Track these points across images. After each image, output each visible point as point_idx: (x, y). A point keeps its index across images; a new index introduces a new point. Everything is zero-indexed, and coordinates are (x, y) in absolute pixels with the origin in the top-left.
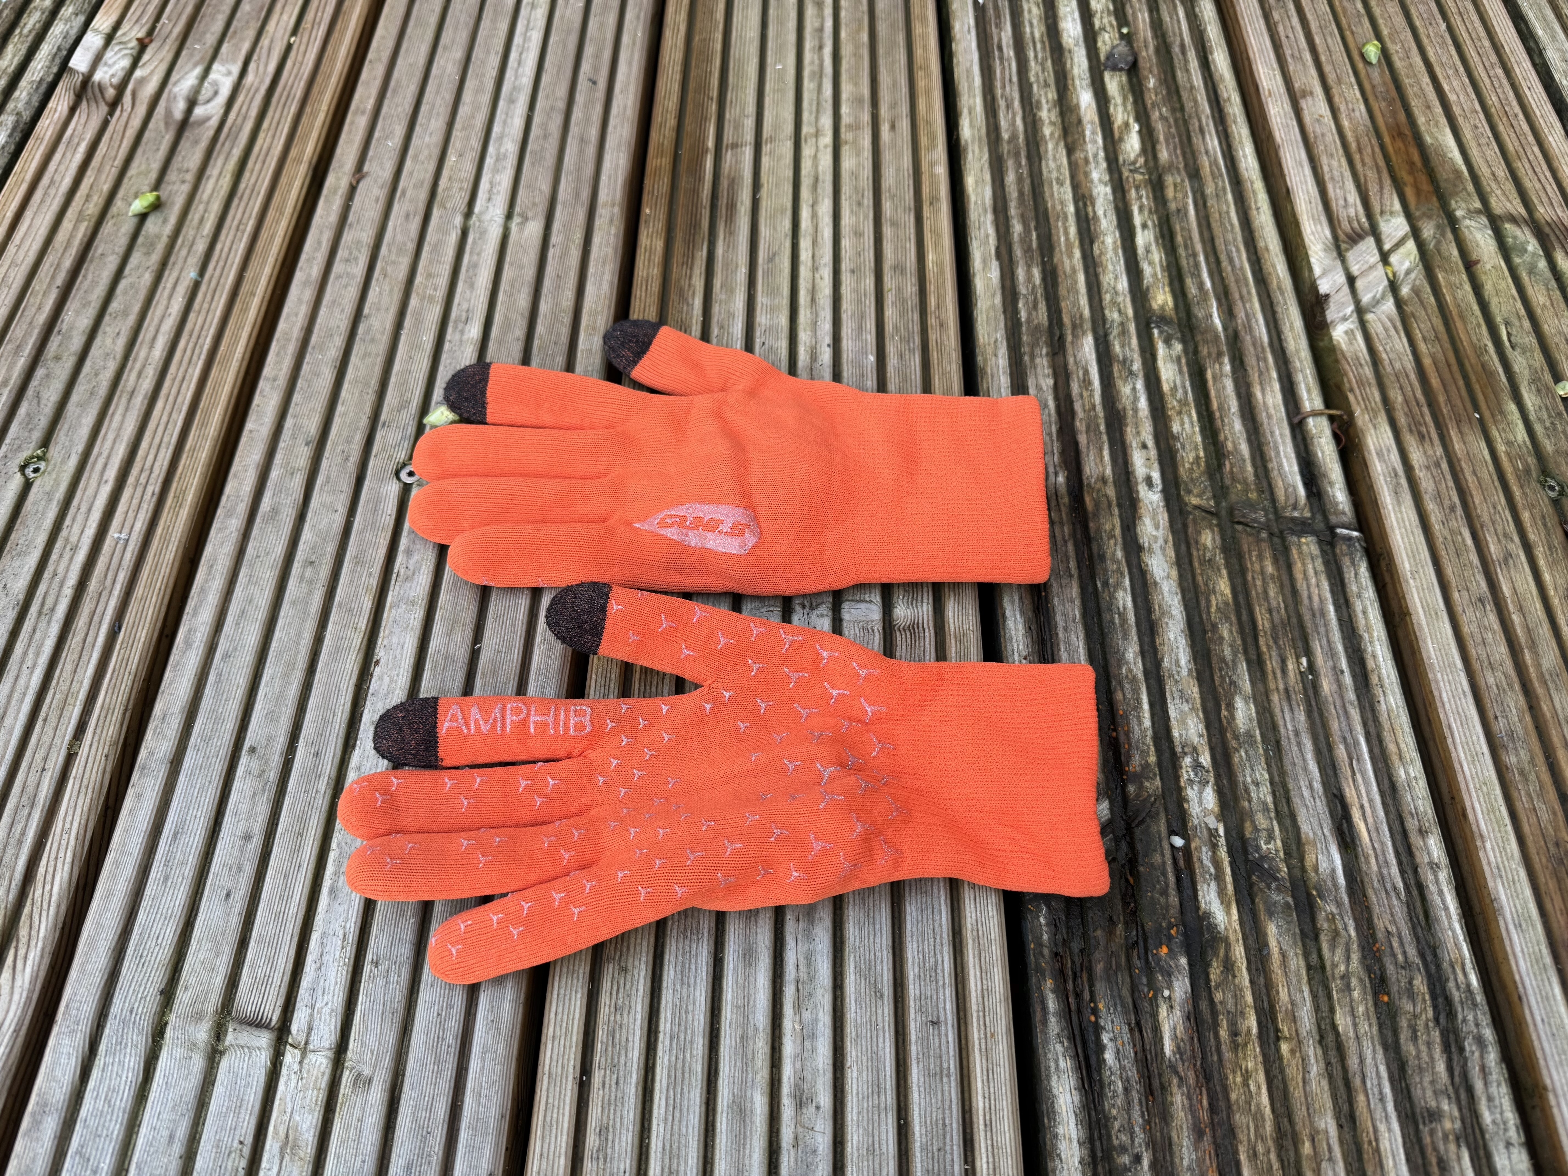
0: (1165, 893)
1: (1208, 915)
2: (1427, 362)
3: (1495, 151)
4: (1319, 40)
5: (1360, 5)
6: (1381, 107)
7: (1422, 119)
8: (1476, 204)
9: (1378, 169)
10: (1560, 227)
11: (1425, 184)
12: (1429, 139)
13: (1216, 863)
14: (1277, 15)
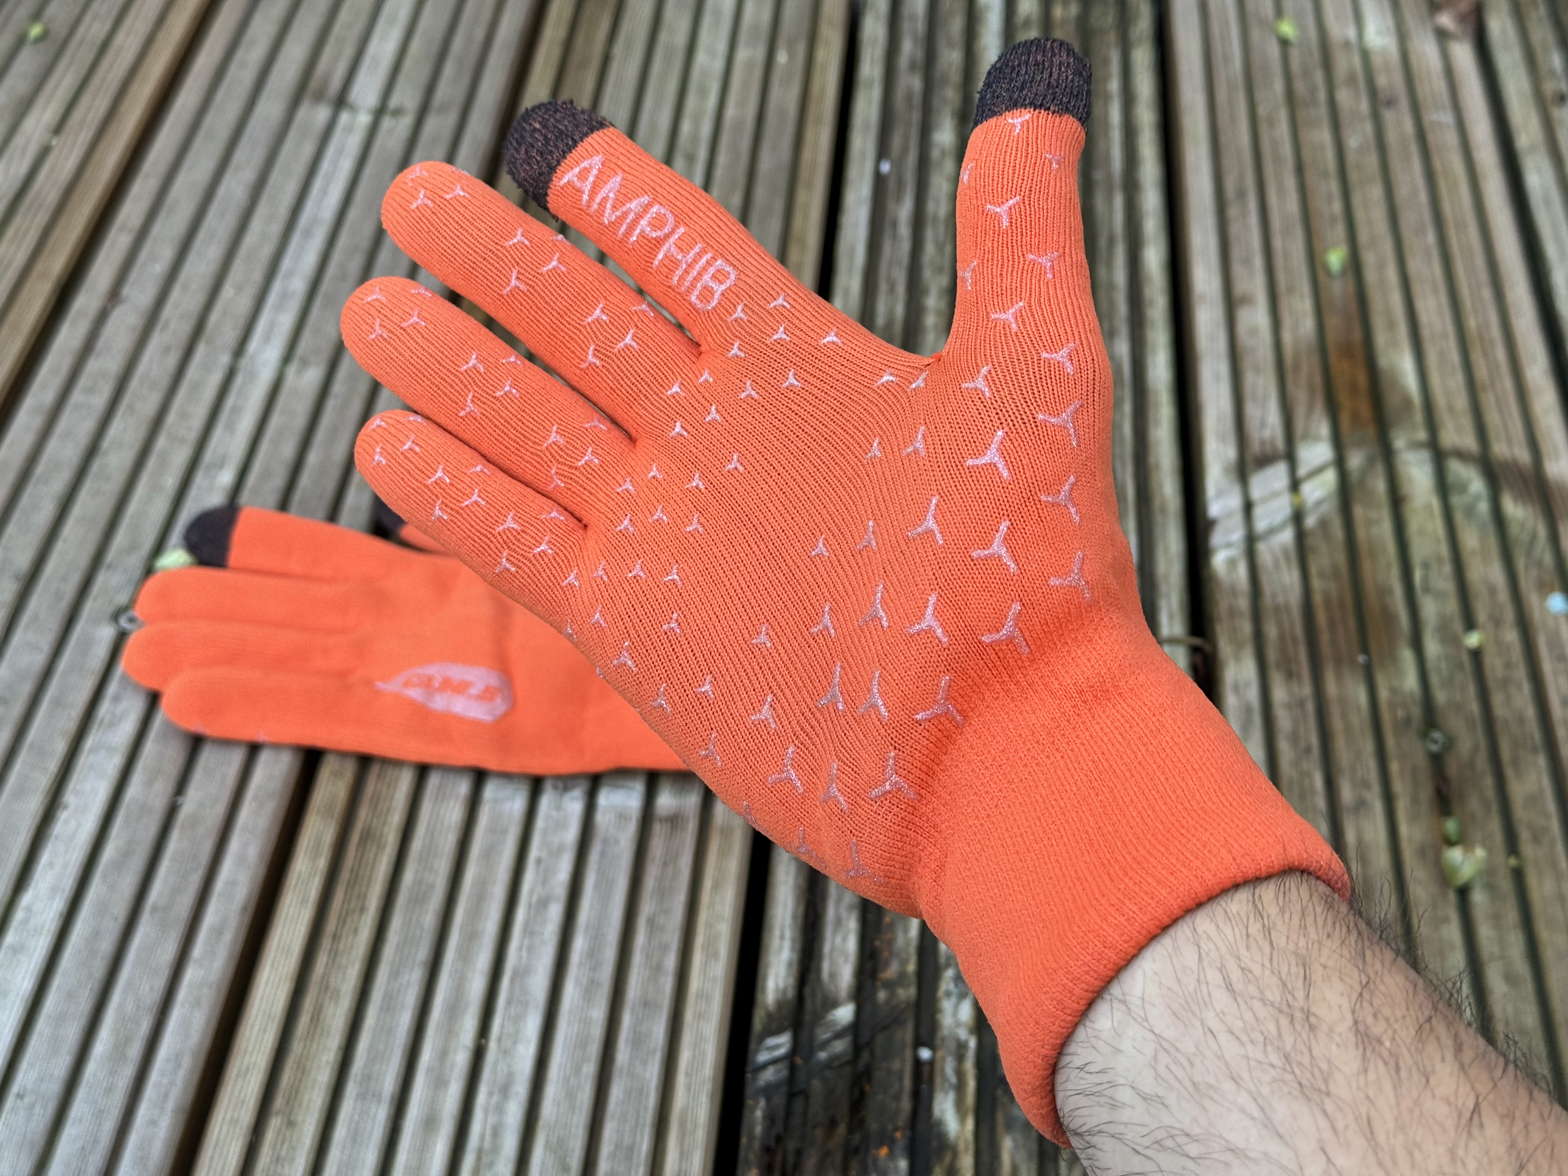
0: (897, 1097)
1: (940, 1123)
2: (1318, 599)
3: (1458, 380)
4: (1277, 243)
5: (1337, 207)
6: (1333, 322)
7: (1381, 338)
8: (1422, 435)
9: (1311, 390)
10: (1512, 467)
11: (1365, 410)
12: (1383, 362)
13: (960, 1074)
14: (1233, 212)
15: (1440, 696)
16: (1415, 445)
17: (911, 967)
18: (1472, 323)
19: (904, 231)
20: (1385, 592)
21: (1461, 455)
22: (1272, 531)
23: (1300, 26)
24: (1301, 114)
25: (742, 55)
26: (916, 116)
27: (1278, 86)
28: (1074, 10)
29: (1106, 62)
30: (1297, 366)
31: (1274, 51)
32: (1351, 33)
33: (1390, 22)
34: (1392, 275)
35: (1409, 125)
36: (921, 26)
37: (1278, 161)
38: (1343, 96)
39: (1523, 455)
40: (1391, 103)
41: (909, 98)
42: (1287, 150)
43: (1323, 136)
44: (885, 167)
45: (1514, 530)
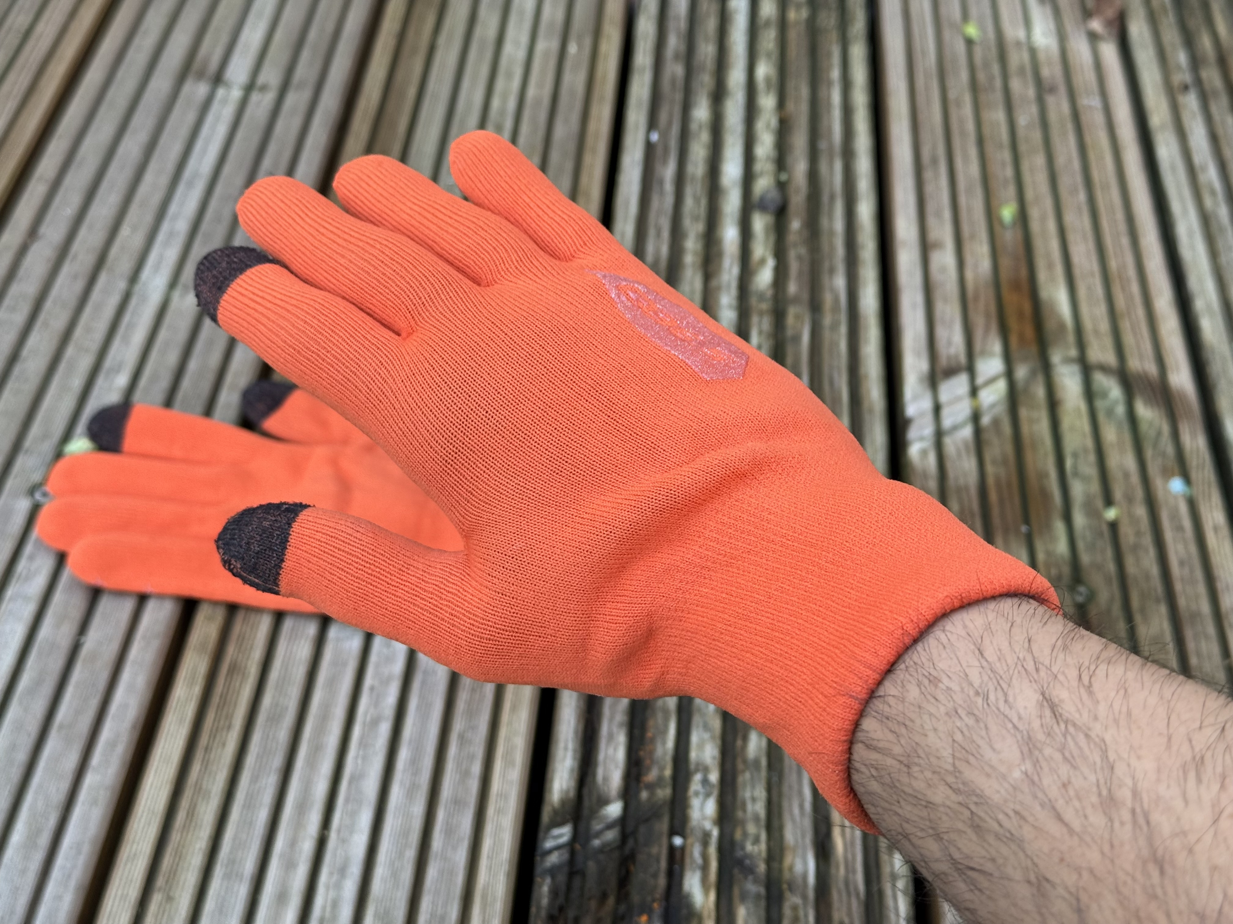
0: (655, 876)
1: (688, 896)
2: (991, 481)
3: (1102, 310)
4: (963, 200)
5: (1009, 172)
6: (1005, 263)
7: (1042, 276)
8: (1073, 352)
9: (987, 316)
10: (1144, 378)
11: (1029, 332)
12: (1044, 294)
13: (705, 857)
14: (928, 175)
15: (1085, 558)
16: (1067, 360)
17: (668, 772)
18: (1113, 264)
19: (669, 187)
20: (1043, 476)
21: (1104, 369)
22: (955, 428)
23: (982, 27)
24: (983, 97)
25: (541, 46)
26: (679, 96)
27: (964, 75)
28: (804, 13)
29: (829, 55)
30: (976, 298)
31: (960, 48)
32: (1021, 34)
33: (1052, 26)
34: (1052, 226)
35: (1065, 107)
36: (683, 24)
37: (963, 134)
38: (1016, 84)
39: (1152, 369)
40: (1052, 90)
41: (673, 82)
42: (970, 126)
43: (999, 116)
44: (655, 137)
45: (1144, 427)
